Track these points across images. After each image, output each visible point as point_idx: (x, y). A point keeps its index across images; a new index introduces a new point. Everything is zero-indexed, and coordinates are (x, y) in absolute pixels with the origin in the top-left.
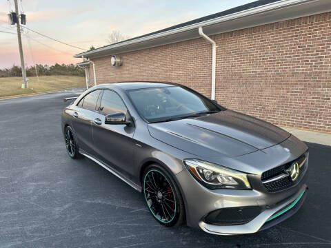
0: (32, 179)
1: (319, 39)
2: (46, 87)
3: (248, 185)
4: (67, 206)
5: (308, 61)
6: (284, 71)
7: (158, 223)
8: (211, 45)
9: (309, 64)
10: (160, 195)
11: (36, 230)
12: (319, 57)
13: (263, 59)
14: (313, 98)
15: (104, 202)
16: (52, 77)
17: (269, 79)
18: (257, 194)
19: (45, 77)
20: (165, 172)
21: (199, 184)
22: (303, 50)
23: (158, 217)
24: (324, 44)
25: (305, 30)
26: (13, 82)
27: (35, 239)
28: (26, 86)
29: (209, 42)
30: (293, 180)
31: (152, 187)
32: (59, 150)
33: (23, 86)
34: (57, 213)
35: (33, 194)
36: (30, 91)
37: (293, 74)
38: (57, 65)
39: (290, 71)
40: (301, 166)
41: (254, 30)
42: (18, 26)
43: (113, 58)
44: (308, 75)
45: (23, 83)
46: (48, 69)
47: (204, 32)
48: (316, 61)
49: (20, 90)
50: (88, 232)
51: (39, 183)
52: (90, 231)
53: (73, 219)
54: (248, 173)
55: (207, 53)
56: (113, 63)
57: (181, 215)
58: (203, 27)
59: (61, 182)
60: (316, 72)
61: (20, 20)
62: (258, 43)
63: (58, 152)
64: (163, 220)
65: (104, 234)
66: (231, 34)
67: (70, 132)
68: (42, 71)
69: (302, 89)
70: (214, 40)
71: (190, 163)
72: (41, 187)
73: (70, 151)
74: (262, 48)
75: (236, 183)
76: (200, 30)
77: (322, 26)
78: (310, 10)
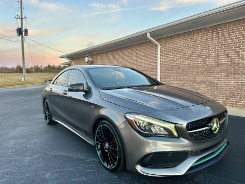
0: (14, 138)
1: (236, 38)
2: (39, 80)
3: (175, 134)
4: (36, 156)
5: (228, 55)
6: (210, 63)
7: (105, 169)
8: (157, 46)
9: (230, 57)
10: (107, 145)
11: (7, 173)
12: (237, 52)
13: (195, 54)
14: (234, 83)
15: (66, 154)
16: (44, 74)
17: (200, 69)
18: (183, 141)
19: (39, 74)
20: (111, 125)
21: (135, 132)
22: (224, 47)
23: (105, 165)
24: (240, 42)
25: (225, 32)
26: (16, 77)
27: (4, 179)
28: (25, 80)
29: (155, 44)
30: (215, 133)
31: (101, 139)
32: (39, 119)
33: (23, 79)
34: (26, 161)
35: (12, 148)
36: (27, 83)
37: (218, 65)
38: (49, 66)
39: (216, 62)
40: (221, 122)
41: (188, 33)
42: (22, 37)
43: (86, 58)
44: (229, 66)
45: (23, 77)
46: (43, 68)
47: (151, 37)
48: (235, 54)
49: (20, 82)
50: (48, 175)
51: (18, 140)
52: (49, 174)
53: (38, 166)
54: (175, 124)
55: (154, 52)
56: (86, 61)
57: (122, 160)
58: (150, 33)
59: (35, 140)
60: (235, 63)
61: (24, 33)
62: (191, 43)
63: (38, 121)
64: (109, 167)
65: (60, 177)
66: (171, 37)
67: (47, 104)
68: (38, 70)
69: (226, 76)
70: (159, 42)
71: (129, 116)
72: (19, 143)
73: (46, 119)
74: (194, 46)
75: (166, 133)
76: (148, 35)
77: (238, 29)
78: (228, 18)
